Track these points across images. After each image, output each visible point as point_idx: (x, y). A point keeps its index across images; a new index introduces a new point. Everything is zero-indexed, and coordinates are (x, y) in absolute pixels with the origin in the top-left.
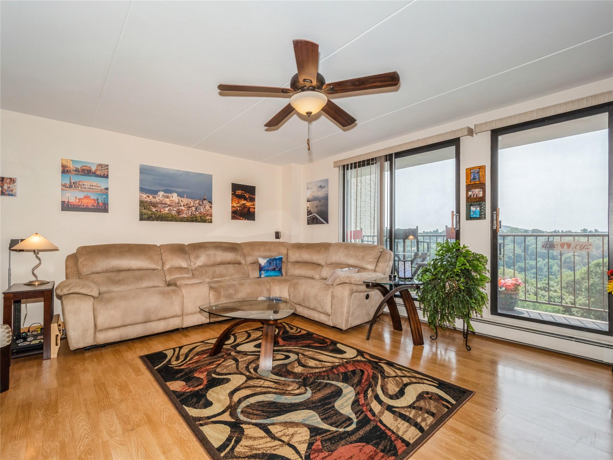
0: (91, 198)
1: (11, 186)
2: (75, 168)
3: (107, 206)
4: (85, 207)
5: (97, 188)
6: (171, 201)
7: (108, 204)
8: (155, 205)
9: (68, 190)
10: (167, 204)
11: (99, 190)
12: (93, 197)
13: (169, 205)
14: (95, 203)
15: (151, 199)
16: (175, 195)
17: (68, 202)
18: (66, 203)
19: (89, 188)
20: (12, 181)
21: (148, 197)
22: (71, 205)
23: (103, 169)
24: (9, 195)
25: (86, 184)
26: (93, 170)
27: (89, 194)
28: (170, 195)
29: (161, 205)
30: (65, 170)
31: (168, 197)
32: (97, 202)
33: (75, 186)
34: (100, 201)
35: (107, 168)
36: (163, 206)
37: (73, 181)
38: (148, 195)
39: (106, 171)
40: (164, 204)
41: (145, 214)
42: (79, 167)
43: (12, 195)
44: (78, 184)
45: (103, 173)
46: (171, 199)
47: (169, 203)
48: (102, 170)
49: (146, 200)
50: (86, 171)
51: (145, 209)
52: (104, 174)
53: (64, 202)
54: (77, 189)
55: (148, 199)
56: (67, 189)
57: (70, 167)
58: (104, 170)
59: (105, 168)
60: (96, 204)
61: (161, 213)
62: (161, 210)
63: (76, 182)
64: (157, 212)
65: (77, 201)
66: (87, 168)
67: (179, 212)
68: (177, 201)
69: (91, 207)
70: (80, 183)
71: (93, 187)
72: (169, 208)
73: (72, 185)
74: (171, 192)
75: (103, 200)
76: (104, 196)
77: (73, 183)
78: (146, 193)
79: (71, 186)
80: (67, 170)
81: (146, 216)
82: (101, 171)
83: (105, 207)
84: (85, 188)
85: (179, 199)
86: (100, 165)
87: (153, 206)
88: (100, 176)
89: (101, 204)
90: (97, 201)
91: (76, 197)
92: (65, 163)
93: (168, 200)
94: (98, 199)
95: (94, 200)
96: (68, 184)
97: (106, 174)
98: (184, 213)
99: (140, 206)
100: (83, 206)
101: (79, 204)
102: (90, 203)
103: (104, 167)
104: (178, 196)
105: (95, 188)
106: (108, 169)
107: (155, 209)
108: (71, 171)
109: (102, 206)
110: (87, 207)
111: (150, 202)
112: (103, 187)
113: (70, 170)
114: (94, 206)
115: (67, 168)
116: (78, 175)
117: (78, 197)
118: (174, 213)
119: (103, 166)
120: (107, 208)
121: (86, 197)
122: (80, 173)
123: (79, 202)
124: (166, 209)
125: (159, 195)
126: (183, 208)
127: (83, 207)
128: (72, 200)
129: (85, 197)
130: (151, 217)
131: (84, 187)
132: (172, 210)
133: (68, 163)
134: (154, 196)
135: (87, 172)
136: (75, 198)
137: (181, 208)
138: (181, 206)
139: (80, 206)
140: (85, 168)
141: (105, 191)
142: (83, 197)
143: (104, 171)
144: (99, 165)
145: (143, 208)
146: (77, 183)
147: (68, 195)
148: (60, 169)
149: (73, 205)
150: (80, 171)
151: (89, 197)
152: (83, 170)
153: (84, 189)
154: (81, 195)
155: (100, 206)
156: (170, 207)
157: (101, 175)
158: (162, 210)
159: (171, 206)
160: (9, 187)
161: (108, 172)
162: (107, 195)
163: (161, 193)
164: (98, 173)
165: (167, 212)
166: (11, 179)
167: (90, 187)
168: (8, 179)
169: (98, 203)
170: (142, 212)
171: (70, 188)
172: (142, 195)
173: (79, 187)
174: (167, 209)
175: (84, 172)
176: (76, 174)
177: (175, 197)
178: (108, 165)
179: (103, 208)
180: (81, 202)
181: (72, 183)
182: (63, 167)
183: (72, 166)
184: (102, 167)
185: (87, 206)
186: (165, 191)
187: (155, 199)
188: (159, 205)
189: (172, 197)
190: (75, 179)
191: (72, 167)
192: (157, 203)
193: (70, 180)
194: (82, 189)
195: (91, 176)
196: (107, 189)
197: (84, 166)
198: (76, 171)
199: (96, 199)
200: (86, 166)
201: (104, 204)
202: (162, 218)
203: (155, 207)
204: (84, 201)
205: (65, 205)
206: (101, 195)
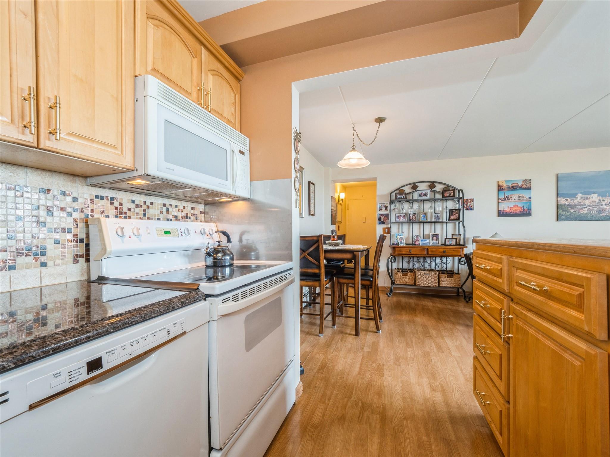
1: (471, 204)
2: (507, 186)
5: (523, 198)
6: (590, 202)
7: (531, 210)
8: (573, 207)
9: (503, 202)
10: (586, 205)
11: (525, 200)
12: (520, 205)
13: (589, 206)
14: (521, 209)
15: (569, 202)
16: (596, 195)
17: (503, 211)
21: (567, 200)
22: (505, 212)
23: (527, 183)
25: (515, 196)
26: (520, 185)
27: (517, 204)
28: (589, 196)
29: (579, 206)
30: (500, 189)
31: (587, 198)
32: (523, 209)
33: (507, 199)
34: (525, 208)
35: (530, 182)
36: (582, 207)
37: (506, 195)
38: (566, 198)
39: (529, 184)
40: (583, 205)
41: (563, 215)
42: (510, 184)
43: (471, 209)
44: (509, 197)
45: (527, 186)
46: (591, 199)
47: (588, 204)
49: (564, 203)
51: (563, 211)
52: (528, 187)
53: (500, 210)
54: (509, 200)
55: (566, 202)
59: (529, 182)
61: (580, 213)
62: (579, 210)
64: (575, 213)
65: (509, 209)
66: (516, 185)
67: (600, 211)
68: (597, 201)
69: (518, 213)
70: (511, 196)
72: (588, 208)
74: (591, 193)
75: (527, 207)
76: (528, 204)
77: (507, 197)
78: (564, 197)
79: (505, 199)
80: (503, 189)
81: (564, 217)
83: (529, 212)
85: (599, 199)
86: (525, 180)
87: (572, 208)
88: (525, 189)
89: (526, 210)
92: (500, 184)
93: (587, 201)
94: (523, 207)
95: (521, 207)
96: (503, 198)
97: (529, 187)
98: (606, 212)
99: (558, 208)
100: (513, 212)
102: (517, 210)
104: (598, 196)
105: (521, 198)
106: (531, 182)
107: (574, 210)
108: (505, 189)
110: (516, 213)
111: (569, 204)
112: (527, 197)
114: (521, 212)
115: (502, 187)
117: (510, 207)
118: (594, 213)
119: (527, 181)
121: (515, 206)
122: (511, 189)
123: (510, 210)
124: (584, 210)
125: (578, 198)
126: (605, 207)
128: (506, 209)
129: (514, 206)
130: (569, 217)
131: (514, 199)
132: (591, 210)
133: (503, 183)
134: (572, 199)
135: (515, 187)
136: (508, 207)
137: (602, 207)
138: (602, 205)
139: (511, 212)
140: (514, 184)
141: (529, 200)
144: (524, 181)
145: (560, 210)
147: (503, 205)
149: (507, 212)
150: (511, 187)
151: (517, 206)
152: (513, 187)
154: (511, 205)
155: (525, 212)
156: (590, 208)
158: (581, 211)
159: (591, 207)
161: (531, 185)
162: (530, 203)
163: (579, 196)
164: (523, 187)
165: (586, 212)
166: (471, 199)
167: (518, 198)
168: (469, 199)
169: (524, 209)
170: (561, 214)
172: (560, 199)
174: (586, 209)
176: (508, 190)
177: (595, 197)
178: (531, 180)
179: (527, 213)
182: (499, 186)
183: (505, 185)
186: (583, 193)
187: (574, 201)
188: (578, 207)
189: (592, 197)
190: (507, 193)
192: (575, 205)
193: (504, 195)
194: (512, 200)
195: (518, 190)
196: (530, 198)
197: (513, 184)
198: (508, 188)
199: (522, 206)
200: (515, 183)
201: (528, 210)
202: (581, 217)
203: (574, 209)
204: (514, 209)
205: (502, 213)
206: (526, 203)
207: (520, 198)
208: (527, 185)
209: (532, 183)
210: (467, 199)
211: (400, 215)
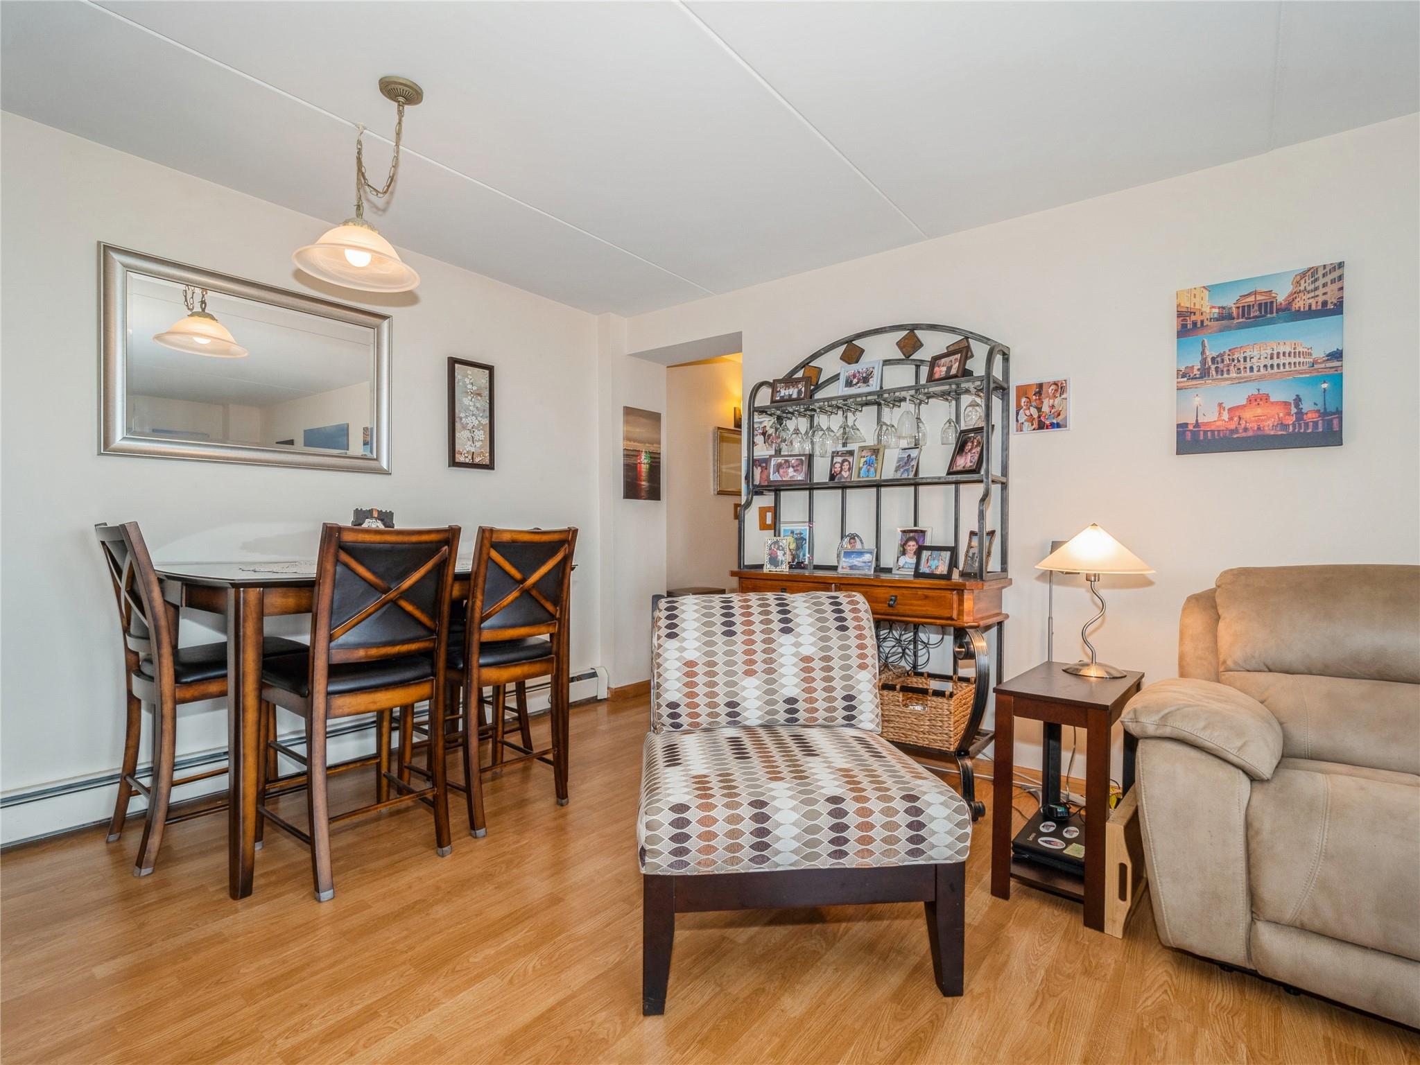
0: (1273, 399)
1: (1057, 401)
2: (1217, 310)
3: (1336, 422)
4: (1250, 433)
5: (1297, 360)
7: (1339, 413)
9: (1196, 387)
11: (1305, 367)
12: (1280, 393)
14: (1289, 414)
17: (1197, 425)
18: (1191, 428)
19: (1265, 366)
20: (1060, 388)
22: (1205, 432)
23: (1321, 282)
24: (1052, 425)
25: (1255, 353)
26: (1281, 298)
27: (1267, 388)
30: (1187, 326)
32: (1294, 410)
33: (1217, 368)
34: (1306, 406)
35: (1335, 275)
37: (1210, 353)
39: (1330, 288)
42: (1230, 301)
43: (1058, 426)
44: (1227, 362)
45: (1321, 299)
48: (1316, 289)
50: (1256, 308)
52: (1325, 303)
53: (1186, 425)
54: (1225, 376)
56: (1194, 382)
57: (1203, 310)
58: (1325, 285)
59: (1328, 278)
60: (1290, 420)
63: (1221, 355)
65: (1226, 416)
66: (1259, 298)
69: (1272, 433)
70: (1235, 357)
73: (1209, 368)
75: (1321, 402)
76: (1325, 386)
77: (1213, 359)
79: (1205, 373)
80: (1195, 324)
82: (1312, 294)
83: (1329, 424)
84: (1252, 369)
86: (1312, 272)
88: (1310, 314)
89: (1311, 417)
90: (1297, 406)
91: (1220, 405)
92: (1186, 304)
94: (1298, 400)
95: (1286, 404)
96: (1196, 368)
97: (1332, 299)
100: (1246, 430)
101: (1233, 426)
102: (1268, 419)
103: (1324, 275)
105: (1287, 360)
106: (1340, 278)
108: (1206, 323)
109: (1316, 424)
110: (1260, 433)
112: (1319, 353)
113: (1202, 322)
114: (1285, 426)
115: (1193, 318)
116: (1229, 328)
117: (1227, 406)
119: (1321, 272)
120: (1336, 428)
121: (1258, 399)
122: (1236, 321)
123: (1231, 419)
127: (1244, 435)
128: (1210, 416)
129: (1250, 400)
131: (1248, 366)
133: (1197, 300)
135: (1259, 312)
136: (1217, 409)
139: (1236, 431)
140: (1252, 299)
141: (1330, 364)
142: (1244, 402)
143: (1324, 290)
144: (1303, 275)
146: (1226, 357)
147: (1197, 401)
148: (1172, 324)
149: (1213, 431)
150: (1235, 314)
151: (1266, 398)
152: (1245, 310)
153: (1248, 373)
154: (1236, 395)
155: (1307, 425)
157: (1314, 307)
160: (1053, 407)
161: (1341, 289)
162: (1337, 380)
164: (1299, 304)
166: (1055, 384)
167: (1269, 362)
168: (1050, 384)
169: (1300, 414)
171: (1201, 377)
173: (1232, 368)
175: (1249, 313)
178: (1341, 265)
179: (1321, 431)
180: (1236, 419)
181: (1209, 360)
182: (1182, 314)
183: (1208, 306)
184: (1316, 280)
185: (1259, 429)
190: (1216, 345)
191: (1208, 311)
193: (1203, 353)
194: (1243, 374)
195: (1271, 322)
196: (1337, 355)
197: (1249, 295)
198: (1221, 318)
199: (1291, 399)
200: (1255, 293)
201: (1324, 414)
204: (1248, 414)
205: (1189, 436)
206: (1314, 381)
207: (1282, 360)
208: (1319, 292)
209: (1347, 281)
210: (1040, 386)
211: (787, 461)
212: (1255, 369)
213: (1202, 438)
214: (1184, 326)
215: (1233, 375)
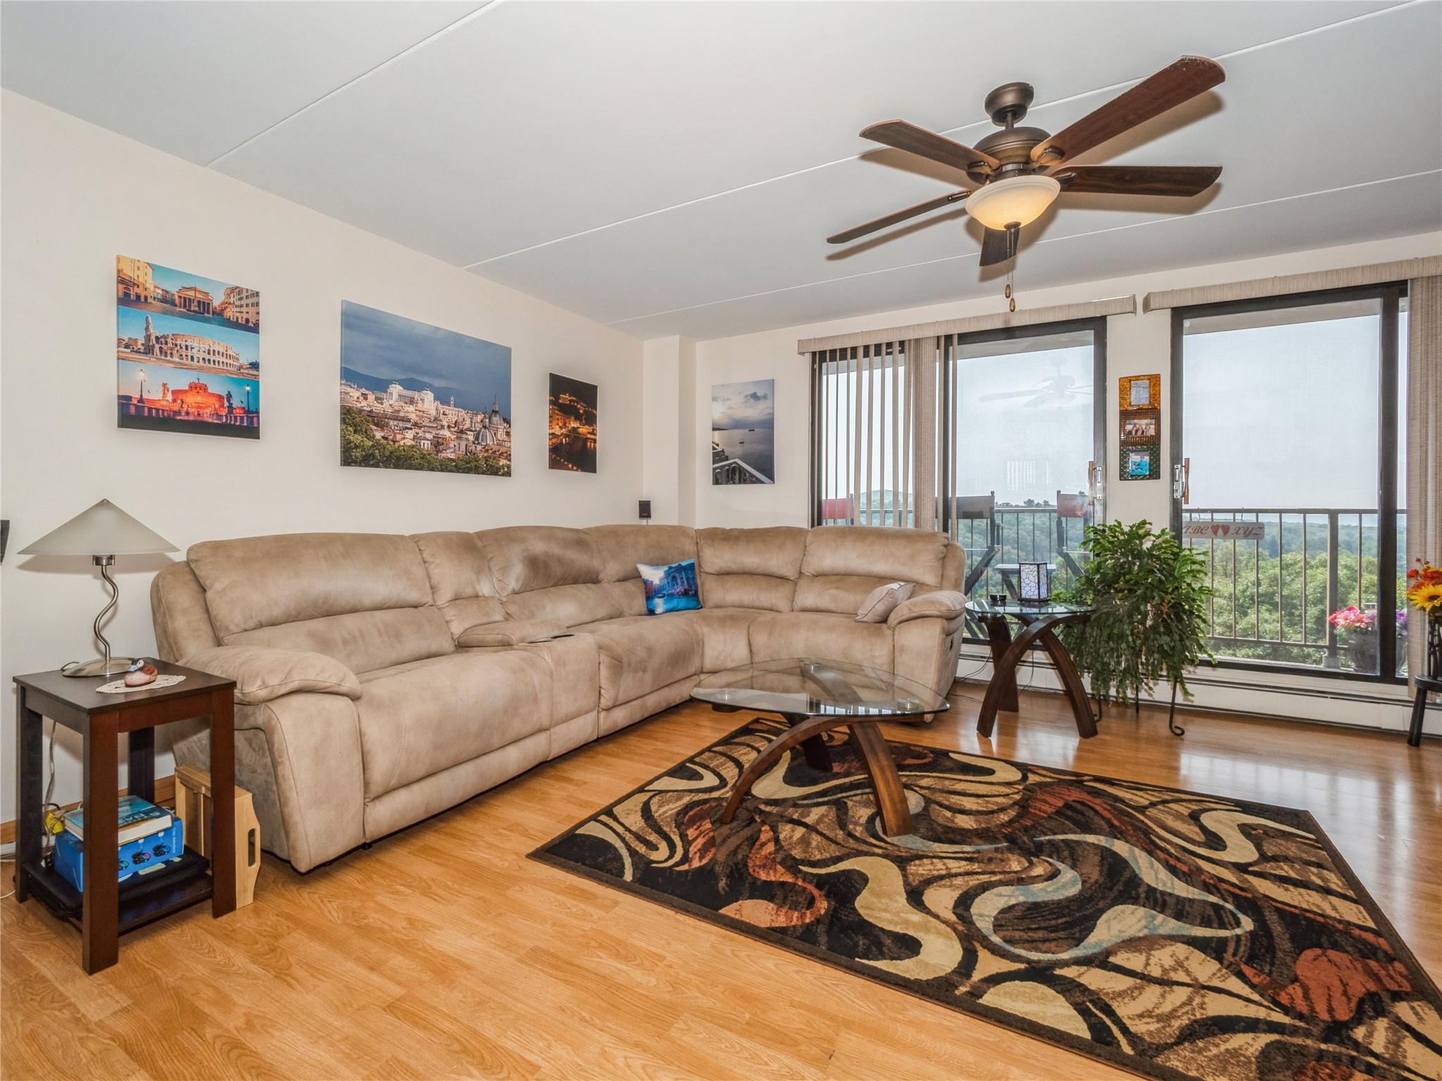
0: (210, 390)
2: (160, 292)
3: (255, 419)
4: (191, 418)
5: (229, 361)
6: (418, 413)
7: (257, 412)
8: (380, 421)
9: (140, 361)
10: (409, 421)
11: (235, 369)
13: (416, 425)
14: (222, 406)
15: (370, 403)
16: (429, 396)
17: (141, 400)
18: (135, 402)
19: (204, 359)
21: (365, 397)
22: (150, 409)
23: (244, 302)
25: (195, 345)
26: (215, 303)
27: (204, 379)
28: (417, 395)
29: (396, 423)
30: (130, 296)
31: (412, 401)
32: (226, 404)
33: (161, 348)
34: (236, 403)
35: (254, 300)
36: (401, 424)
37: (155, 332)
38: (364, 390)
39: (251, 309)
40: (403, 419)
41: (354, 446)
42: (173, 288)
44: (170, 345)
45: (245, 316)
46: (420, 406)
47: (413, 417)
48: (241, 306)
49: (359, 405)
50: (196, 303)
51: (354, 432)
52: (247, 321)
53: (130, 398)
54: (169, 358)
55: (363, 404)
56: (138, 356)
57: (147, 286)
58: (247, 305)
59: (249, 301)
60: (224, 412)
61: (396, 445)
62: (395, 436)
63: (165, 337)
64: (384, 443)
65: (170, 397)
66: (198, 295)
67: (438, 444)
68: (433, 413)
69: (209, 420)
70: (178, 342)
71: (217, 358)
72: (414, 431)
73: (153, 346)
74: (419, 387)
75: (245, 400)
77: (157, 338)
78: (360, 387)
79: (148, 350)
80: (138, 297)
81: (357, 453)
82: (238, 309)
83: (251, 421)
84: (192, 358)
85: (437, 410)
86: (238, 291)
87: (377, 425)
88: (235, 325)
89: (238, 412)
90: (229, 401)
91: (164, 385)
92: (129, 272)
93: (411, 408)
94: (229, 396)
95: (220, 397)
96: (140, 342)
97: (252, 320)
98: (449, 447)
99: (343, 421)
100: (187, 413)
101: (176, 407)
102: (207, 408)
103: (247, 297)
104: (435, 399)
105: (221, 359)
106: (257, 304)
107: (382, 434)
108: (150, 300)
109: (242, 418)
110: (200, 419)
111: (370, 411)
112: (245, 360)
113: (146, 298)
114: (220, 417)
115: (136, 290)
116: (172, 314)
117: (172, 387)
118: (426, 447)
120: (256, 425)
121: (197, 388)
122: (178, 309)
123: (174, 401)
124: (406, 436)
125: (391, 394)
126: (447, 433)
127: (186, 418)
128: (154, 394)
129: (191, 387)
130: (370, 455)
131: (190, 354)
132: (420, 438)
133: (141, 273)
134: (379, 395)
135: (197, 308)
136: (161, 389)
137: (442, 432)
138: (442, 427)
139: (178, 413)
141: (251, 372)
142: (187, 388)
143: (247, 309)
144: (233, 290)
145: (350, 429)
146: (169, 340)
147: (141, 375)
148: (111, 290)
149: (157, 410)
150: (177, 302)
151: (205, 388)
152: (187, 302)
153: (189, 362)
154: (181, 381)
155: (236, 417)
156: (418, 431)
157: (240, 321)
158: (399, 437)
159: (420, 428)
161: (258, 313)
162: (255, 384)
163: (396, 389)
164: (230, 313)
165: (409, 442)
167: (207, 357)
170: (350, 442)
171: (145, 353)
172: (349, 390)
173: (175, 352)
174: (409, 435)
175: (190, 306)
176: (165, 312)
177: (428, 403)
178: (257, 294)
179: (244, 424)
180: (179, 402)
181: (153, 338)
182: (124, 282)
183: (151, 285)
184: (241, 299)
185: (199, 415)
186: (407, 383)
187: (382, 404)
188: (392, 423)
189: (423, 401)
190: (163, 326)
191: (152, 289)
192: (385, 416)
193: (147, 329)
194: (184, 361)
195: (208, 321)
196: (255, 366)
197: (190, 289)
198: (164, 300)
199: (224, 394)
200: (194, 289)
201: (247, 411)
202: (398, 458)
203: (383, 430)
204: (190, 400)
205: (132, 410)
206: (240, 382)
208: (244, 309)
209: (262, 308)
212: (196, 360)
213: (146, 414)
214: (127, 295)
215: (176, 359)
